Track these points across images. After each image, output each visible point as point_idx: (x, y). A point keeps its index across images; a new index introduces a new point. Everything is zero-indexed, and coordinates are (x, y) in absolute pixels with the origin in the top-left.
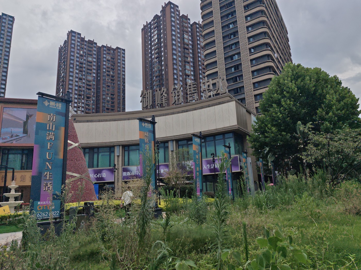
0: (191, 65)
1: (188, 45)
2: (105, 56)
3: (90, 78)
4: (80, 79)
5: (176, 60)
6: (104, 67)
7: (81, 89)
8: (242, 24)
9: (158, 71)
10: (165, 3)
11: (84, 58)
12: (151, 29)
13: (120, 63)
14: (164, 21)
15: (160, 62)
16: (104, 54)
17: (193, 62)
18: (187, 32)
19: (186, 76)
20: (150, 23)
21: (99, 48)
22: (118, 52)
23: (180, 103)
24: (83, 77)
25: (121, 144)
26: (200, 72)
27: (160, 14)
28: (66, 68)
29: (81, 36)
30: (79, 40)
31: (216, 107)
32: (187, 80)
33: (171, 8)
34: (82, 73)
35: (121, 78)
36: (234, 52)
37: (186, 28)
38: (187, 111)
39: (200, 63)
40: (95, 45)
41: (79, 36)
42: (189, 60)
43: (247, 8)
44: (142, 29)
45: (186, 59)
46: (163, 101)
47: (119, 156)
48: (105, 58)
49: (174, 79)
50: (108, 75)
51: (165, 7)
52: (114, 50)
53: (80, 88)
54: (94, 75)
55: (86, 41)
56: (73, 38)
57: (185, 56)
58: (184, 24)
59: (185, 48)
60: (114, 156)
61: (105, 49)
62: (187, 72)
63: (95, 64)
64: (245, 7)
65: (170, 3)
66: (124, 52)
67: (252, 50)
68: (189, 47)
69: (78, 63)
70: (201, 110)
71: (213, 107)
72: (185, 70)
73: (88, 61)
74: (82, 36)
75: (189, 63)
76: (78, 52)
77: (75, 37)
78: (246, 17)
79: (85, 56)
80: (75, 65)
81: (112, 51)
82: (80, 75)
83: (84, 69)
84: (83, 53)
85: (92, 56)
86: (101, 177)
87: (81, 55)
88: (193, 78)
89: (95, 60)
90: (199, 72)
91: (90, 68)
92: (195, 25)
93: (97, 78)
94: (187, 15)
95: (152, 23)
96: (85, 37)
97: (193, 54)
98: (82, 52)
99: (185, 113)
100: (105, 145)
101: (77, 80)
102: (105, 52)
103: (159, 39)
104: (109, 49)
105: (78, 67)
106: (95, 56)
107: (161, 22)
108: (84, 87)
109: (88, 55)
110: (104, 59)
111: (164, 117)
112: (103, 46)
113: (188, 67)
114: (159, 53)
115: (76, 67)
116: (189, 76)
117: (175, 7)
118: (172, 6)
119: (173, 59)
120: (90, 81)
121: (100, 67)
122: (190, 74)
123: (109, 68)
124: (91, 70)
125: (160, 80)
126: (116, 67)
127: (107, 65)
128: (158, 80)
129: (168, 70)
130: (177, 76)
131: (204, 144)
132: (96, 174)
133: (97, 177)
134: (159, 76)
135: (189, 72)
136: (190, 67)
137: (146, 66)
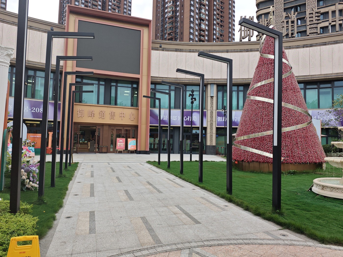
6: (110, 3)
9: (171, 12)
17: (209, 6)
19: (200, 21)
25: (217, 82)
26: (215, 17)
32: (202, 24)
38: (311, 46)
39: (215, 8)
42: (205, 3)
47: (213, 97)
49: (191, 22)
60: (207, 96)
62: (202, 16)
75: (204, 6)
88: (207, 23)
90: (214, 17)
113: (203, 11)
116: (203, 20)
121: (105, 4)
122: (204, 18)
123: (115, 5)
124: (97, 6)
125: (173, 22)
126: (122, 5)
127: (113, 2)
128: (171, 22)
129: (184, 11)
130: (194, 19)
131: (330, 90)
132: (186, 117)
133: (186, 120)
134: (172, 18)
135: (204, 16)
136: (205, 10)
137: (157, 6)
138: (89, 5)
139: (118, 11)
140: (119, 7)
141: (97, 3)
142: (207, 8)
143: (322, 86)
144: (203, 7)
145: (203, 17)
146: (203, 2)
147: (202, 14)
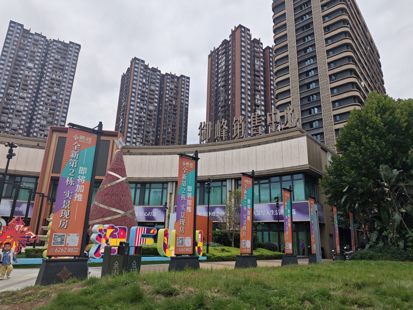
0: (262, 95)
1: (259, 72)
2: (168, 84)
3: (151, 108)
4: (141, 108)
5: (244, 88)
6: (167, 96)
7: (142, 119)
8: (321, 48)
9: (224, 101)
10: (235, 27)
11: (147, 87)
12: (218, 55)
13: (184, 92)
14: (234, 46)
15: (227, 91)
16: (167, 82)
17: (265, 91)
18: (258, 58)
19: (255, 107)
20: (218, 48)
21: (163, 76)
22: (183, 80)
23: (242, 137)
24: (145, 107)
25: (175, 180)
26: (273, 102)
27: (228, 39)
28: (128, 97)
29: (144, 63)
30: (142, 68)
31: (283, 142)
32: (257, 110)
33: (242, 31)
34: (143, 102)
35: (184, 109)
36: (311, 80)
37: (258, 53)
38: (249, 146)
39: (273, 92)
40: (159, 73)
41: (143, 64)
42: (259, 88)
43: (327, 30)
44: (209, 56)
45: (256, 87)
46: (223, 134)
47: (172, 193)
48: (169, 86)
49: (242, 109)
50: (170, 105)
51: (235, 31)
52: (178, 78)
53: (140, 119)
54: (156, 105)
55: (149, 69)
56: (136, 65)
57: (255, 85)
58: (255, 49)
59: (255, 75)
60: (167, 193)
61: (168, 77)
62: (256, 102)
63: (157, 93)
64: (325, 28)
65: (240, 26)
66: (188, 80)
67: (333, 77)
68: (260, 74)
69: (140, 92)
70: (265, 145)
71: (280, 142)
72: (255, 99)
73: (150, 90)
74: (146, 63)
75: (259, 91)
76: (141, 80)
77: (138, 64)
78: (326, 40)
79: (148, 85)
80: (137, 94)
81: (176, 80)
82: (142, 105)
83: (146, 98)
84: (146, 81)
85: (154, 85)
86: (151, 216)
87: (144, 84)
88: (263, 108)
89: (157, 89)
90: (271, 102)
91: (152, 97)
92: (268, 50)
93: (159, 108)
94: (260, 39)
95: (220, 49)
96: (148, 64)
97: (264, 82)
98: (144, 81)
99: (247, 148)
100: (158, 180)
101: (138, 109)
102: (168, 80)
103: (227, 66)
104: (173, 77)
105: (139, 96)
106: (158, 85)
107: (230, 48)
108: (144, 117)
109: (151, 84)
110: (168, 88)
111: (223, 152)
112: (167, 74)
113: (258, 97)
114: (226, 81)
115: (138, 96)
116: (258, 106)
117: (246, 30)
118: (243, 29)
119: (242, 87)
120: (151, 111)
121: (162, 97)
122: (260, 103)
123: (172, 97)
124: (153, 99)
125: (225, 111)
126: (179, 96)
127: (170, 94)
128: (223, 110)
129: (235, 99)
130: (245, 106)
131: (268, 185)
132: (146, 213)
133: (147, 216)
134: (225, 106)
135: (259, 101)
136: (260, 96)
137: (211, 95)
138: (146, 99)
139: (176, 102)
140: (176, 99)
141: (153, 97)
142: (262, 93)
143: (261, 182)
144: (258, 93)
145: (258, 103)
146: (258, 88)
147: (256, 100)
